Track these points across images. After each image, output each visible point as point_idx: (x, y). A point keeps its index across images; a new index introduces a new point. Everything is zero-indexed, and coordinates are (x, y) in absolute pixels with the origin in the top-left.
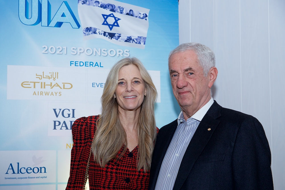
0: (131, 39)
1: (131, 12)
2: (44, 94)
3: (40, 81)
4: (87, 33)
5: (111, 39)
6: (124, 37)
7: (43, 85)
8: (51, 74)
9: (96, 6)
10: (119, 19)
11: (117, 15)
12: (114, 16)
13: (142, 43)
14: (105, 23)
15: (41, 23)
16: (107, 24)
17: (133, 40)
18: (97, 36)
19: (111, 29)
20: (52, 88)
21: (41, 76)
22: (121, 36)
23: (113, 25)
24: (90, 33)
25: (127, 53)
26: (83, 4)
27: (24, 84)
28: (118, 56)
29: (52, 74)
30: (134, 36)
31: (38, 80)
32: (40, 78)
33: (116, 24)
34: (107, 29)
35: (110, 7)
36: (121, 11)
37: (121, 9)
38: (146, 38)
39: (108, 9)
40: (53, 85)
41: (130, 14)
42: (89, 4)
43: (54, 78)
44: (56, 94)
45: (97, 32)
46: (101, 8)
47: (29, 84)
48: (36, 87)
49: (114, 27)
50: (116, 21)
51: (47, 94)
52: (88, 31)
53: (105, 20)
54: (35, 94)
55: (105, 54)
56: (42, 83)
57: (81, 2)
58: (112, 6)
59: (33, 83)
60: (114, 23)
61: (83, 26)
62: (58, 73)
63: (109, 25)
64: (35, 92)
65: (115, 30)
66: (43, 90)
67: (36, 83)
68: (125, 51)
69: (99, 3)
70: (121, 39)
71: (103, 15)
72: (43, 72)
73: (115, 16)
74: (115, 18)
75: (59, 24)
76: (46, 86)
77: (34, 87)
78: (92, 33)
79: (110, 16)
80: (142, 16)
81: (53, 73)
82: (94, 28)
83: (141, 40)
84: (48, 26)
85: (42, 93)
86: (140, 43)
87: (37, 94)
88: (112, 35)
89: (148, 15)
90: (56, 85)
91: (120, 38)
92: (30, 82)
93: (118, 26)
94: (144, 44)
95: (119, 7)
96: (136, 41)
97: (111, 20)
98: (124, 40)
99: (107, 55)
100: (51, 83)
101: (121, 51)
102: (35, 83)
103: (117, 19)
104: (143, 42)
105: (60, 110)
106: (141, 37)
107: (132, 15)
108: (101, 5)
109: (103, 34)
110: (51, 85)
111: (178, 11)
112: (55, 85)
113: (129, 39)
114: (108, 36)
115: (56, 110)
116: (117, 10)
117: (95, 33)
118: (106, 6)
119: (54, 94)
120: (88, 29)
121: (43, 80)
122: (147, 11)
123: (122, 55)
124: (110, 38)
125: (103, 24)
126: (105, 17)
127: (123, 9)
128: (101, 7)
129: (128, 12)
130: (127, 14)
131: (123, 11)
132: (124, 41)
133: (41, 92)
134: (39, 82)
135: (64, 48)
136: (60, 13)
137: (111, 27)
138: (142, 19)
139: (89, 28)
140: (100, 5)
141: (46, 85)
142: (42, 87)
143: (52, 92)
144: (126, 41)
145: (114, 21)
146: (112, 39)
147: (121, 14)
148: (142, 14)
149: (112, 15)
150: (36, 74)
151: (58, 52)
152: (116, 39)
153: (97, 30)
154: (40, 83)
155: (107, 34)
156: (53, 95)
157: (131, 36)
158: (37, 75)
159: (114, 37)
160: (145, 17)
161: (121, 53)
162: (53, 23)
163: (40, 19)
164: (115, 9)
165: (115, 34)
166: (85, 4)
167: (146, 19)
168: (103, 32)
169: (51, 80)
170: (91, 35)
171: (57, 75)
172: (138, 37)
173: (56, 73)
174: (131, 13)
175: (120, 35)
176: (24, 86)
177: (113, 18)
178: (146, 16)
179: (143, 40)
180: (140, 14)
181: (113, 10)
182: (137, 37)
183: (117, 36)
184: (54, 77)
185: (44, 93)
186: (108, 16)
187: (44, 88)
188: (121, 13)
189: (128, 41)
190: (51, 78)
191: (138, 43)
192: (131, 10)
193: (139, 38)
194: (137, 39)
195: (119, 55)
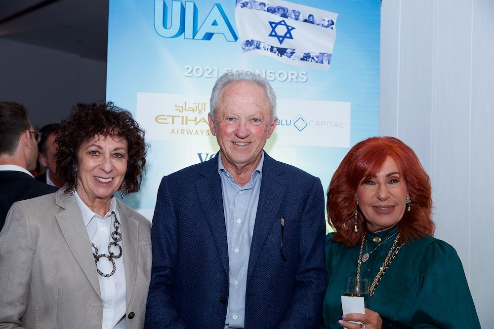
0: (310, 57)
1: (311, 18)
2: (185, 133)
3: (182, 115)
4: (247, 48)
5: (281, 56)
6: (300, 53)
7: (185, 121)
8: (195, 105)
9: (261, 10)
10: (293, 28)
11: (290, 22)
12: (285, 24)
13: (326, 63)
14: (273, 33)
15: (183, 34)
16: (276, 35)
17: (313, 58)
18: (261, 52)
19: (281, 42)
20: (196, 124)
21: (182, 107)
22: (294, 53)
23: (285, 37)
24: (251, 48)
25: (303, 76)
26: (242, 7)
27: (159, 119)
28: (290, 80)
29: (197, 104)
30: (314, 52)
31: (177, 113)
32: (181, 111)
33: (289, 35)
34: (275, 42)
35: (281, 12)
36: (297, 17)
37: (297, 14)
38: (331, 55)
39: (277, 14)
40: (198, 120)
41: (309, 20)
42: (251, 8)
43: (200, 111)
44: (202, 133)
45: (261, 46)
46: (268, 13)
47: (166, 119)
48: (175, 123)
49: (285, 39)
50: (289, 31)
51: (190, 132)
52: (249, 45)
53: (273, 30)
54: (174, 132)
55: (272, 77)
56: (183, 117)
57: (239, 5)
58: (284, 9)
59: (171, 118)
60: (286, 34)
61: (242, 39)
62: (205, 104)
63: (278, 37)
64: (173, 130)
65: (286, 44)
66: (184, 127)
67: (175, 117)
68: (300, 75)
69: (265, 6)
70: (296, 57)
71: (271, 23)
72: (185, 103)
73: (288, 24)
74: (287, 27)
75: (209, 36)
76: (188, 122)
77: (173, 123)
78: (253, 49)
79: (280, 23)
80: (326, 24)
81: (199, 104)
82: (257, 41)
83: (324, 57)
84: (193, 39)
85: (183, 131)
86: (322, 62)
87: (176, 131)
88: (282, 51)
89: (335, 22)
90: (203, 120)
91: (294, 54)
92: (168, 116)
93: (291, 37)
94: (329, 63)
95: (294, 11)
96: (316, 59)
97: (281, 30)
98: (300, 58)
99: (274, 80)
100: (196, 118)
101: (294, 74)
102: (173, 117)
103: (290, 28)
104: (327, 61)
105: (207, 154)
106: (324, 54)
107: (312, 23)
108: (268, 9)
109: (269, 50)
110: (195, 120)
111: (379, 16)
112: (201, 120)
113: (306, 57)
114: (277, 52)
115: (201, 155)
116: (291, 15)
117: (258, 47)
118: (275, 9)
119: (200, 133)
120: (249, 43)
121: (185, 114)
122: (334, 16)
123: (296, 80)
124: (279, 55)
125: (271, 35)
126: (274, 25)
127: (300, 14)
128: (268, 11)
129: (307, 18)
130: (305, 21)
131: (298, 16)
132: (299, 60)
133: (181, 130)
134: (179, 117)
135: (214, 69)
136: (210, 20)
137: (281, 39)
138: (326, 27)
139: (250, 41)
140: (266, 9)
141: (188, 119)
142: (183, 124)
143: (197, 131)
144: (302, 59)
145: (286, 31)
146: (283, 56)
147: (296, 21)
148: (327, 20)
149: (283, 23)
150: (176, 105)
151: (206, 75)
152: (288, 57)
153: (261, 43)
154: (181, 117)
155: (275, 49)
156: (198, 133)
157: (310, 52)
158: (176, 107)
159: (285, 54)
160: (331, 25)
161: (294, 77)
162: (201, 34)
163: (182, 29)
164: (287, 14)
165: (287, 49)
166: (245, 7)
167: (332, 28)
168: (270, 47)
169: (196, 114)
170: (253, 51)
171: (203, 107)
172: (320, 53)
173: (202, 104)
174: (311, 20)
175: (294, 51)
176: (159, 120)
177: (285, 27)
178: (333, 23)
179: (327, 58)
180: (323, 21)
181: (284, 16)
182: (318, 54)
183: (289, 52)
184: (200, 109)
185: (185, 130)
186: (277, 24)
187: (186, 124)
188: (297, 19)
189: (305, 59)
190: (196, 111)
191: (319, 62)
192: (310, 16)
193: (322, 55)
194: (317, 57)
195: (292, 79)
